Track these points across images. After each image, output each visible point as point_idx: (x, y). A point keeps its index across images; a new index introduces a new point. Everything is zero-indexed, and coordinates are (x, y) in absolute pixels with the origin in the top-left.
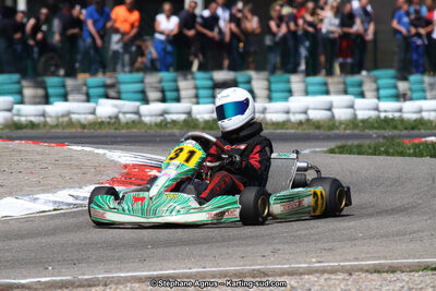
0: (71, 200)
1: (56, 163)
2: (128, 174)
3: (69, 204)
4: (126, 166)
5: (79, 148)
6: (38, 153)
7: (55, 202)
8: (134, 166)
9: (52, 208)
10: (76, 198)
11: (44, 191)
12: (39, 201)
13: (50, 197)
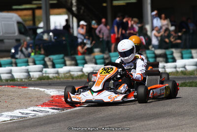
0: (20, 115)
1: (20, 96)
2: (52, 101)
3: (18, 117)
4: (52, 97)
5: (33, 88)
6: (12, 92)
7: (11, 116)
8: (57, 96)
9: (9, 119)
10: (23, 113)
11: (8, 111)
12: (3, 116)
13: (10, 113)
